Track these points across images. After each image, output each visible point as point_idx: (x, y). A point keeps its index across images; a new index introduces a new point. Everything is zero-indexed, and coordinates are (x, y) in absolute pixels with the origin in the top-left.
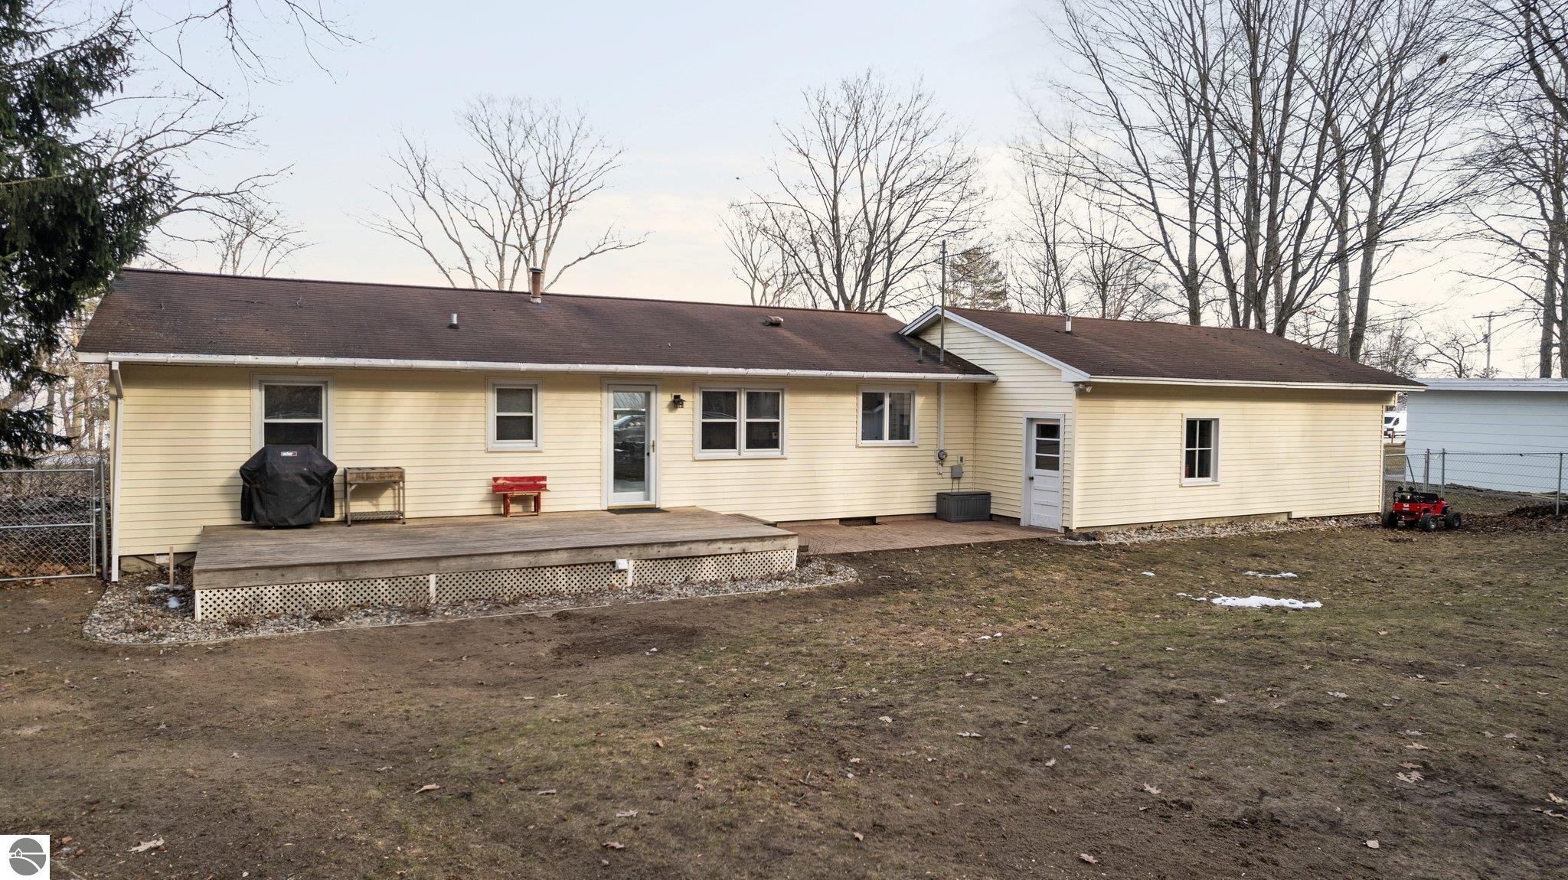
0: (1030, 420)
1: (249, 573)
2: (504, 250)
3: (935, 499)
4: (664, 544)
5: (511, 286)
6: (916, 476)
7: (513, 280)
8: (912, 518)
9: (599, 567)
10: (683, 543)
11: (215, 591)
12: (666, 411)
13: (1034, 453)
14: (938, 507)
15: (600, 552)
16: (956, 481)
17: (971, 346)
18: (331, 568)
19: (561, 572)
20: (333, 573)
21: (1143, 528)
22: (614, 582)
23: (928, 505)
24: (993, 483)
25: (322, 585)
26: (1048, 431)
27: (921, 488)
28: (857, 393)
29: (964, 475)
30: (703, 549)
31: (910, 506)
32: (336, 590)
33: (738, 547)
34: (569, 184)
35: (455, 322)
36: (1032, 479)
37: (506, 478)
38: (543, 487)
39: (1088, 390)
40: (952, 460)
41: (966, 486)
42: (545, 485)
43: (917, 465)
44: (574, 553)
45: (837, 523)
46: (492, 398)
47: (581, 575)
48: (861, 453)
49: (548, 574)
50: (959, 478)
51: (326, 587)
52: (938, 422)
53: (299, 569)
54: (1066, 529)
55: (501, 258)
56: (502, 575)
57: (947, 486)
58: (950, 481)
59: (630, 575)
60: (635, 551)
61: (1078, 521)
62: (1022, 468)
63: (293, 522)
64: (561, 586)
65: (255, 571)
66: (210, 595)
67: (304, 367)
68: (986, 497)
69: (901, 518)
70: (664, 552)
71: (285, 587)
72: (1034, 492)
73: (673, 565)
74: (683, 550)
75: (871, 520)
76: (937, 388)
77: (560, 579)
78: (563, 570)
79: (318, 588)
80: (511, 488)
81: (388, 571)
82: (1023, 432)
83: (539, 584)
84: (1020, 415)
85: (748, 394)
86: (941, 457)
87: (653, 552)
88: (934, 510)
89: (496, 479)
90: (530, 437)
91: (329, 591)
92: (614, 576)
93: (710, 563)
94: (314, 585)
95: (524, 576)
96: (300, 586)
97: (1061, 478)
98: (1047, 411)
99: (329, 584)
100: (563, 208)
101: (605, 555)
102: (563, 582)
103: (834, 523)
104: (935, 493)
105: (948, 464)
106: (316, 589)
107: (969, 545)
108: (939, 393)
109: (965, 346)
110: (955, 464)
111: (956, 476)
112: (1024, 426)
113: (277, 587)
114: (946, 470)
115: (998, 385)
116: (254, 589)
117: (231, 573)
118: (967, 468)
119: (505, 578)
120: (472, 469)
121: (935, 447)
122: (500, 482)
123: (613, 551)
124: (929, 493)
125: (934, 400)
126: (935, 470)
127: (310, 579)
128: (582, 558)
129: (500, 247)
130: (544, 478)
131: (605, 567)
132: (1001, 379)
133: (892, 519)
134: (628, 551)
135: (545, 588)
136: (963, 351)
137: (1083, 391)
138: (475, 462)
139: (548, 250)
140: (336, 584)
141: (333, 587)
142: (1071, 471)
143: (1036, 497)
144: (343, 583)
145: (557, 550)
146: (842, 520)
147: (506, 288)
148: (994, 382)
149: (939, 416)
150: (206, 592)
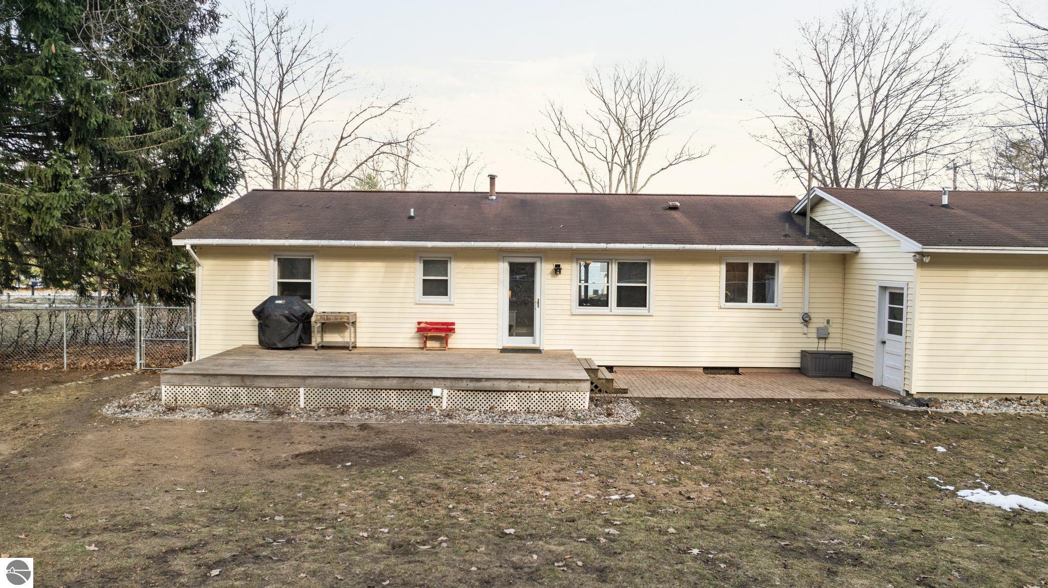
0: (883, 288)
1: (190, 377)
2: (612, 166)
3: (799, 355)
4: (472, 379)
5: (617, 190)
6: (780, 335)
7: (618, 186)
8: (776, 371)
9: (422, 393)
10: (488, 379)
11: (172, 387)
12: (550, 277)
13: (886, 319)
14: (802, 363)
15: (420, 381)
16: (822, 341)
17: (842, 221)
18: (237, 378)
19: (393, 394)
20: (238, 381)
21: (1006, 399)
22: (432, 405)
23: (793, 360)
24: (852, 343)
25: (233, 388)
26: (896, 297)
27: (784, 345)
28: (720, 263)
29: (831, 335)
30: (504, 385)
31: (773, 360)
32: (242, 393)
33: (537, 386)
34: (655, 116)
35: (412, 214)
36: (884, 342)
37: (426, 323)
38: (452, 330)
39: (927, 260)
40: (818, 321)
41: (832, 345)
42: (454, 329)
43: (778, 325)
44: (401, 381)
45: (701, 370)
46: (419, 267)
47: (408, 397)
48: (723, 313)
49: (384, 395)
50: (825, 338)
51: (235, 391)
52: (803, 288)
53: (219, 377)
54: (907, 392)
55: (610, 171)
56: (350, 393)
57: (813, 345)
58: (816, 340)
59: (445, 400)
60: (448, 383)
61: (917, 386)
62: (875, 332)
63: (280, 346)
64: (392, 404)
65: (194, 377)
66: (170, 389)
67: (290, 246)
68: (848, 357)
69: (765, 370)
70: (472, 385)
71: (211, 388)
72: (887, 356)
73: (482, 395)
74: (487, 385)
75: (735, 370)
76: (803, 259)
77: (392, 399)
78: (395, 392)
79: (231, 391)
80: (430, 330)
81: (272, 383)
82: (876, 299)
83: (377, 401)
84: (875, 283)
85: (619, 263)
86: (806, 320)
87: (464, 384)
88: (798, 365)
89: (419, 323)
90: (446, 295)
91: (237, 393)
92: (432, 400)
93: (512, 396)
94: (228, 388)
95: (366, 395)
96: (220, 388)
97: (904, 343)
98: (895, 280)
99: (237, 389)
100: (651, 134)
101: (425, 384)
102: (395, 402)
103: (697, 370)
104: (799, 350)
105: (813, 326)
106: (230, 391)
107: (789, 400)
108: (804, 263)
109: (837, 221)
110: (822, 325)
111: (823, 336)
112: (876, 294)
113: (207, 388)
114: (812, 331)
115: (860, 255)
116: (194, 387)
117: (179, 377)
118: (834, 330)
119: (352, 395)
120: (406, 315)
121: (800, 310)
122: (422, 325)
123: (431, 382)
124: (794, 350)
125: (801, 269)
126: (800, 330)
127: (225, 384)
128: (407, 384)
129: (610, 164)
130: (453, 324)
131: (426, 393)
132: (862, 250)
133: (755, 370)
134: (442, 383)
135: (381, 404)
136: (836, 226)
137: (922, 260)
138: (408, 310)
139: (639, 165)
140: (242, 389)
141: (240, 391)
142: (912, 337)
143: (888, 361)
144: (246, 389)
145: (388, 377)
146: (705, 368)
147: (613, 192)
148: (857, 253)
149: (804, 283)
150: (168, 387)
